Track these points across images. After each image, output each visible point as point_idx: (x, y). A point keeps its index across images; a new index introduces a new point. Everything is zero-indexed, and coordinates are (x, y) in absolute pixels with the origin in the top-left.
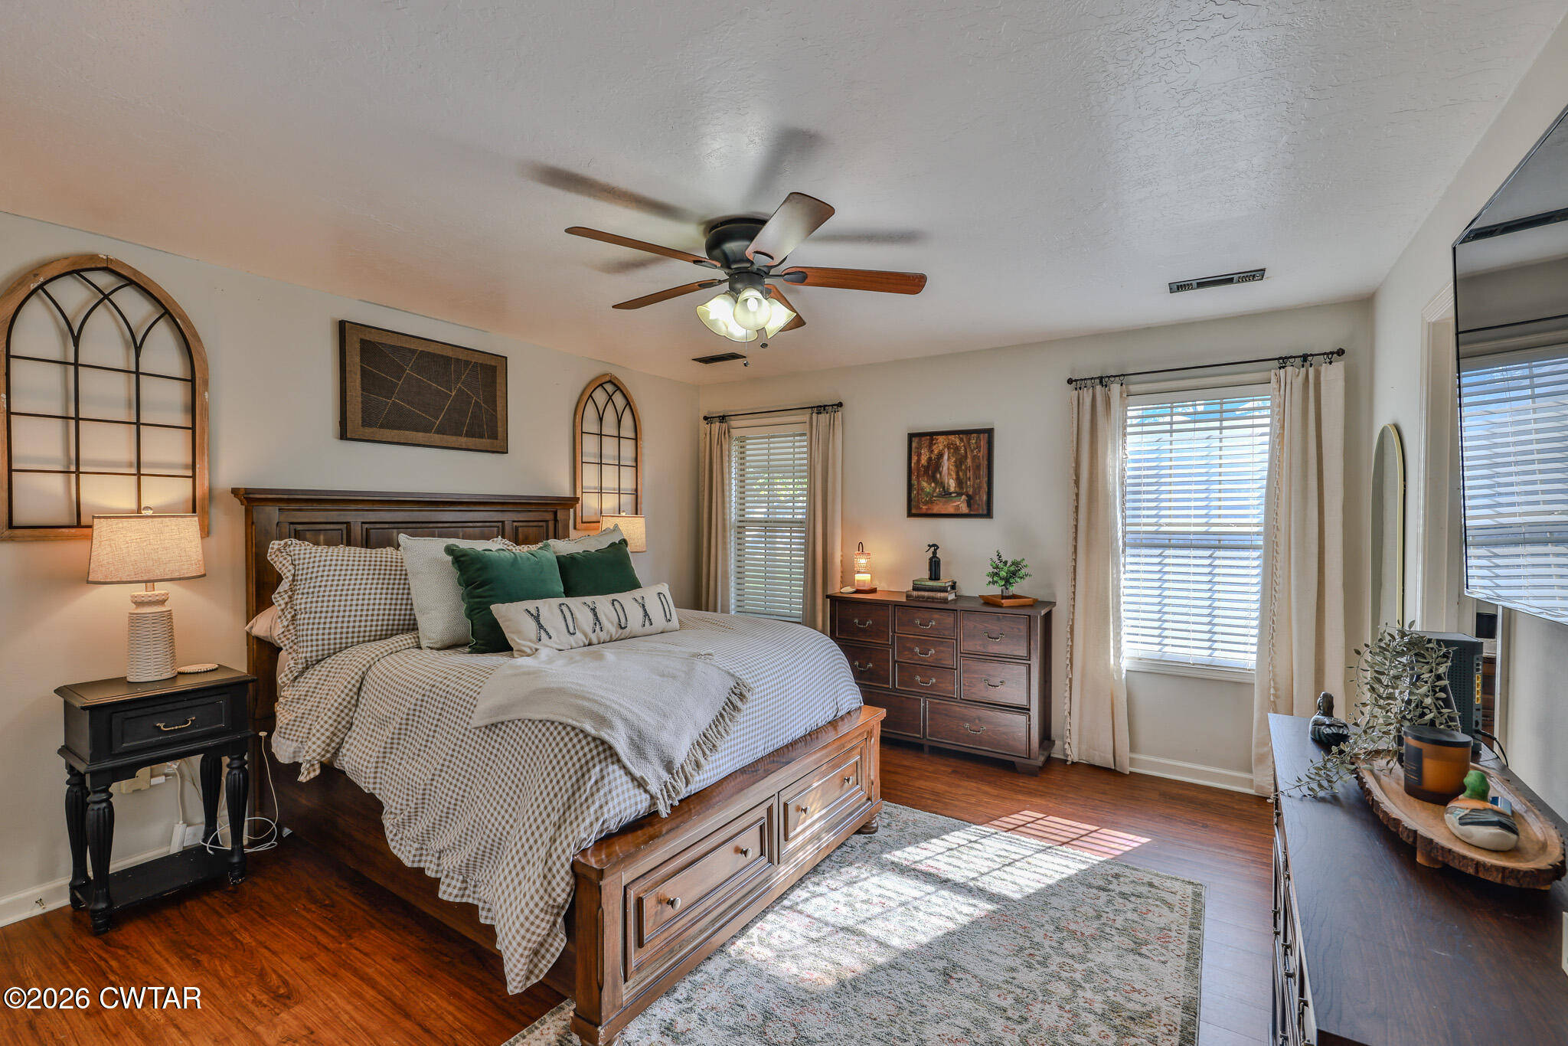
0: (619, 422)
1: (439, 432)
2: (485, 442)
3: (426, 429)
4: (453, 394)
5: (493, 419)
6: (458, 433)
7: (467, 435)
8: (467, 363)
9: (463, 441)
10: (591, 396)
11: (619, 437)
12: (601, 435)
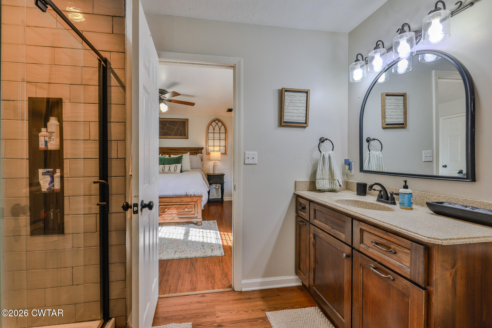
0: (220, 130)
1: (173, 136)
2: (183, 137)
3: (171, 135)
4: (176, 128)
5: (185, 132)
6: (177, 135)
7: (179, 136)
8: (179, 121)
9: (178, 137)
10: (211, 124)
11: (220, 133)
12: (214, 133)
